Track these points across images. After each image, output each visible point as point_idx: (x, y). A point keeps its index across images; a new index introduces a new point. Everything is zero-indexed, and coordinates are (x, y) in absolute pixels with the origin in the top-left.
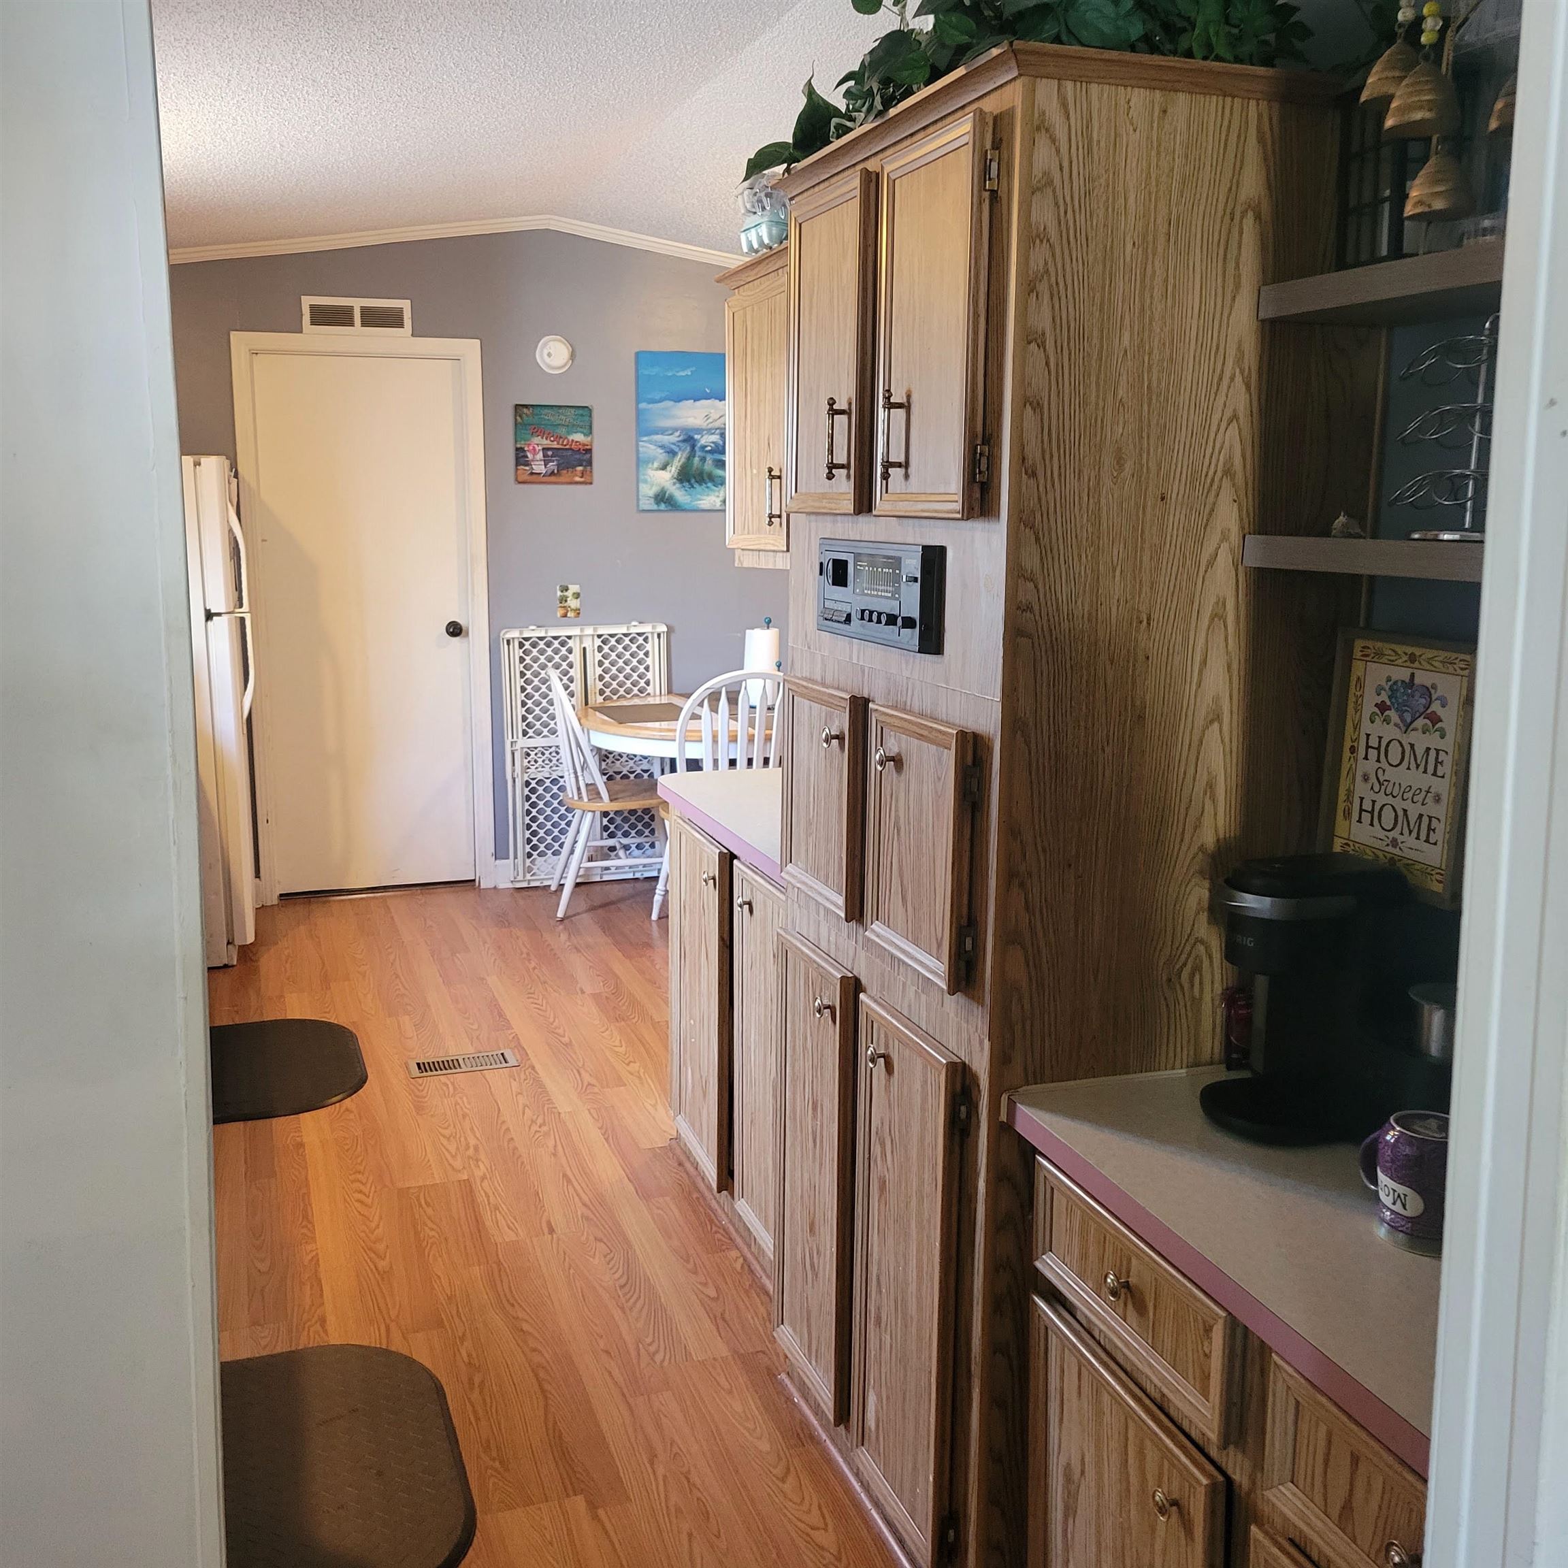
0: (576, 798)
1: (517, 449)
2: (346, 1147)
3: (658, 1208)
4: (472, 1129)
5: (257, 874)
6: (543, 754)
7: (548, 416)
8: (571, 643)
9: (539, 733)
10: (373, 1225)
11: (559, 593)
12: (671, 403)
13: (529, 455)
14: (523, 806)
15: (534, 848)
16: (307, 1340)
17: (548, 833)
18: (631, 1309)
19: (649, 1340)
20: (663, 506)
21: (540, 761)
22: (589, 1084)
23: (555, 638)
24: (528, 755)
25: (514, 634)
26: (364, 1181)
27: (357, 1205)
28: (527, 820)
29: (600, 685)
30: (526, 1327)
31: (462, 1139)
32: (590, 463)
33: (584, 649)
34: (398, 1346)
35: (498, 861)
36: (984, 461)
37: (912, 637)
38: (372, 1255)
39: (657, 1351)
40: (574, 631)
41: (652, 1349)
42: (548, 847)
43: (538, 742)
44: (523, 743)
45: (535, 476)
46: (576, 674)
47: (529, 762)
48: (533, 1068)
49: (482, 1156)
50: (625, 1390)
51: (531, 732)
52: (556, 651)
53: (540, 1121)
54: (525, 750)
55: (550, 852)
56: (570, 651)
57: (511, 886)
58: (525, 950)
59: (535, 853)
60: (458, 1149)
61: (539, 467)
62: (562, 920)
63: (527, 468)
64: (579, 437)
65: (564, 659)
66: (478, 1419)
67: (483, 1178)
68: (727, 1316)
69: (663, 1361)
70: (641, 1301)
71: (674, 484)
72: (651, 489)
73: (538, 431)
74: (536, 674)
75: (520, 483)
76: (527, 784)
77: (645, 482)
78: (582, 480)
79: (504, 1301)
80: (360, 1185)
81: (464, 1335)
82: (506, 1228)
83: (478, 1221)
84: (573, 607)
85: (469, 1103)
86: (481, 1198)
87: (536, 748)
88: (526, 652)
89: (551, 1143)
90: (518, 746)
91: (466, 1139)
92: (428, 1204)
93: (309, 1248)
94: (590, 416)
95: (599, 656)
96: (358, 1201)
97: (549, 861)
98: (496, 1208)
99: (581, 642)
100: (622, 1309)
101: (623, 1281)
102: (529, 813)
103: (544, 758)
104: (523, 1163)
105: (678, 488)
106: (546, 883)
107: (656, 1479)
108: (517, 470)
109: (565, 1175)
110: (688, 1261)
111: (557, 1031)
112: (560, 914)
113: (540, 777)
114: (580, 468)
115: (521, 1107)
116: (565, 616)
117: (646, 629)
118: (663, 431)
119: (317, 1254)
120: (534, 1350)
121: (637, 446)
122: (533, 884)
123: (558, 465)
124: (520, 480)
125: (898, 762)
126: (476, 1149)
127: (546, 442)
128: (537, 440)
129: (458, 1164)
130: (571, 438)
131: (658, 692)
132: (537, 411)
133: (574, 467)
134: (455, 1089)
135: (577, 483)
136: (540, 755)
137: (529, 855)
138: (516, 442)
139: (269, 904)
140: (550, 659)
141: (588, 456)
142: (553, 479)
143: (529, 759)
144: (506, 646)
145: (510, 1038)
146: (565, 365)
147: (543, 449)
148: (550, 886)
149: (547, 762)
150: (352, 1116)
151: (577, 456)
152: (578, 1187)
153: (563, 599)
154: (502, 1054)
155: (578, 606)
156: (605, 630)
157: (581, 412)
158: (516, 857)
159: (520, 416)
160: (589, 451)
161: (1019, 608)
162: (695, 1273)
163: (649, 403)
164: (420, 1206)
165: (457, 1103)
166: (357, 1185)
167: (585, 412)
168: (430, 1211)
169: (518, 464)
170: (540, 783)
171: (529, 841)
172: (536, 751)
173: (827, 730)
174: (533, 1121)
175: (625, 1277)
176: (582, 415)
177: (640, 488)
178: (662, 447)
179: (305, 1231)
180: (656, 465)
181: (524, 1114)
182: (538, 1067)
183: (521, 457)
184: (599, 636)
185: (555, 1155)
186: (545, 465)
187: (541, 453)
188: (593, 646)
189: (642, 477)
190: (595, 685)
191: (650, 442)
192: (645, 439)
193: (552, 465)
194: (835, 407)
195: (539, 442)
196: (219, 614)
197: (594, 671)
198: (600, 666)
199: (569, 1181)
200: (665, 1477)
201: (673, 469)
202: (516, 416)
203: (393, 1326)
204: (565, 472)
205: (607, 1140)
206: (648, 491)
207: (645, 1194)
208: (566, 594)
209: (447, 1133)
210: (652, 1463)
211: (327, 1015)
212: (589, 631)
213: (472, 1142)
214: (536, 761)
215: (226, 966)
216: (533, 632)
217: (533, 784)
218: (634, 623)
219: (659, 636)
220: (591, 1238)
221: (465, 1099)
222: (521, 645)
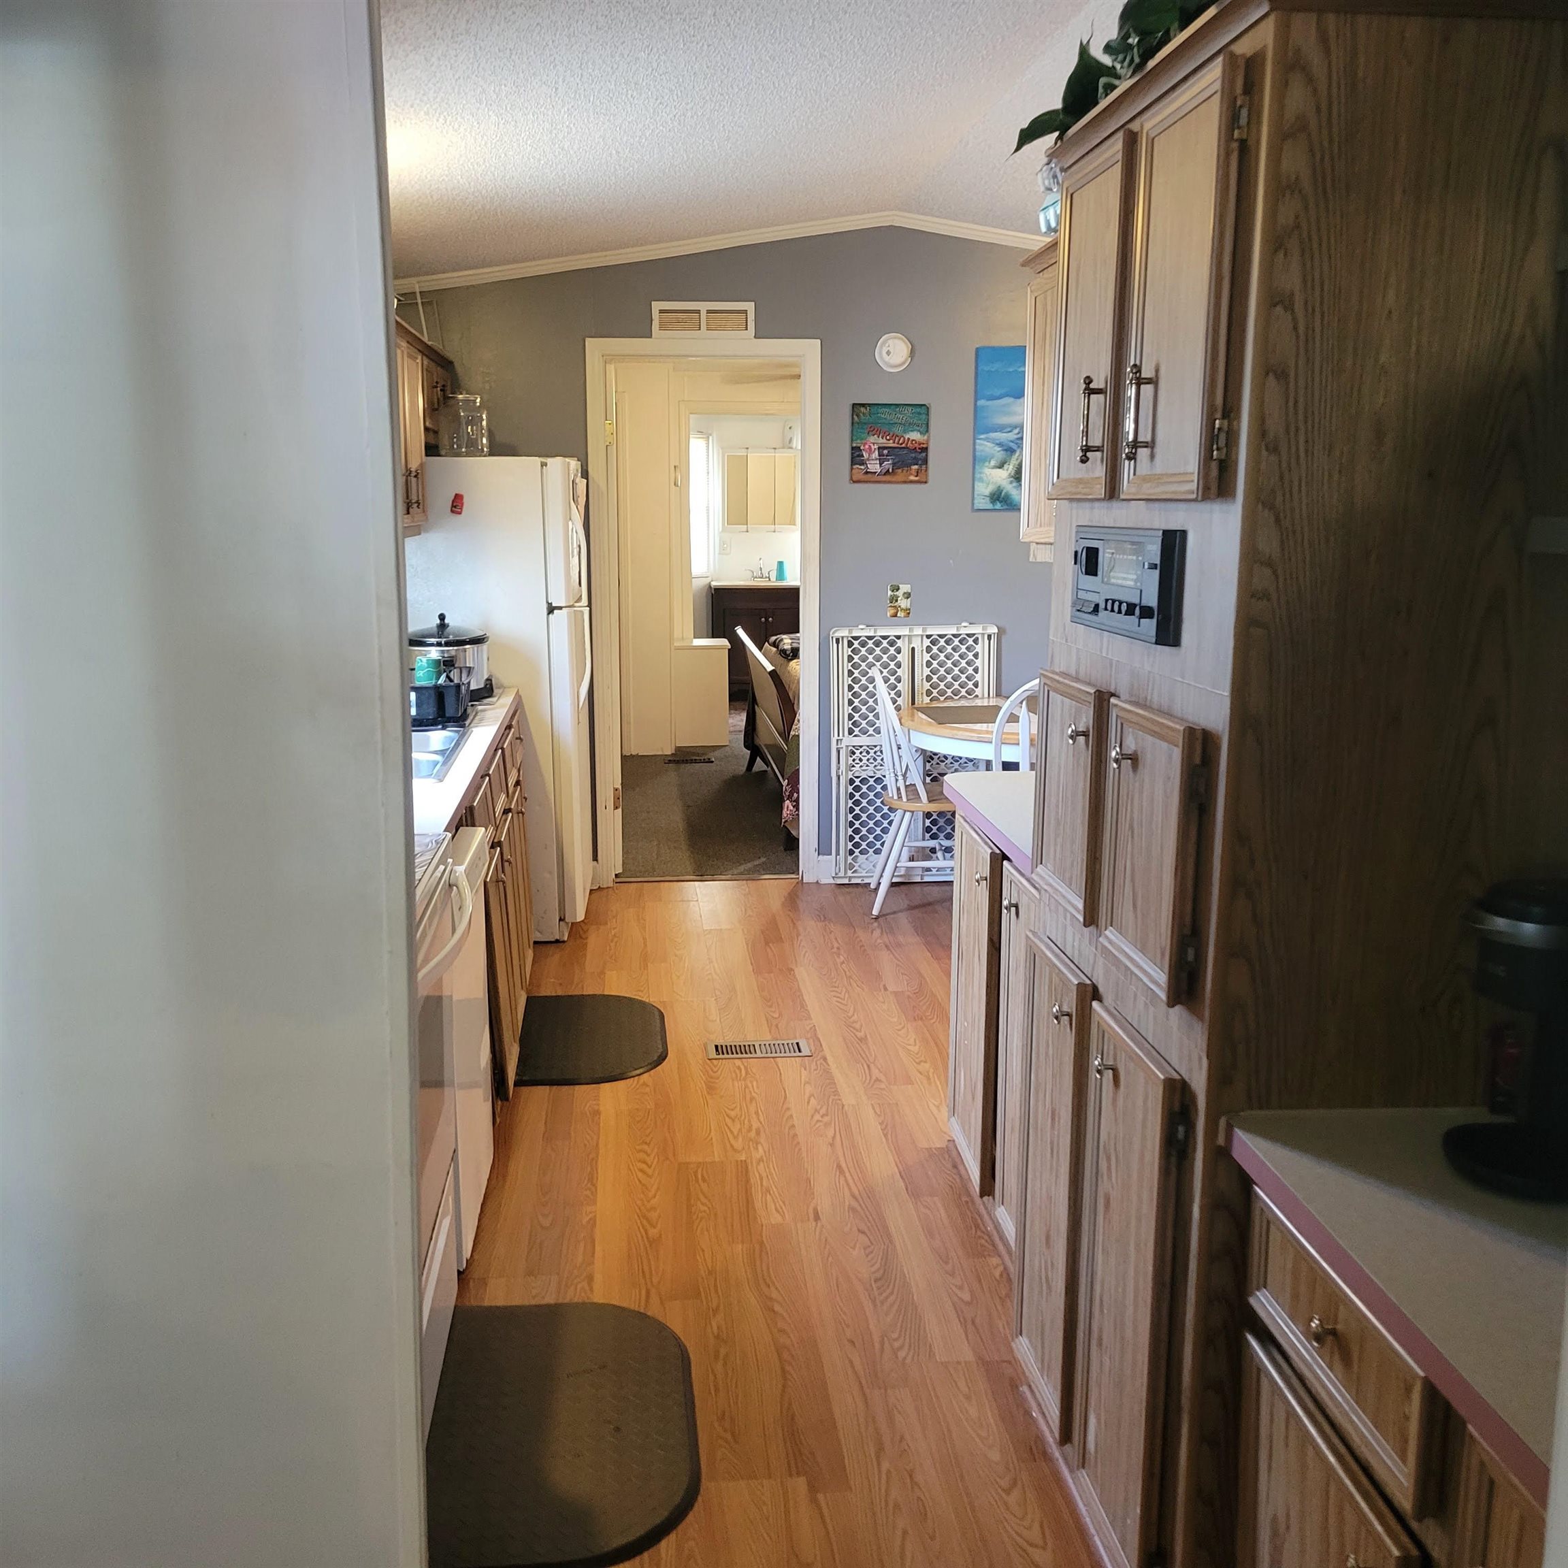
0: (896, 797)
1: (853, 448)
2: (637, 1119)
3: (926, 1207)
4: (757, 1113)
5: (595, 858)
6: (868, 753)
7: (885, 415)
8: (899, 643)
9: (864, 732)
10: (650, 1194)
11: (890, 593)
12: (1011, 400)
13: (866, 455)
14: (847, 803)
15: (857, 845)
16: (572, 1295)
17: (870, 831)
18: (882, 1303)
19: (895, 1335)
20: (998, 506)
21: (865, 759)
22: (877, 1080)
23: (885, 638)
24: (854, 753)
25: (843, 633)
26: (649, 1151)
27: (640, 1174)
28: (850, 817)
29: (927, 686)
30: (777, 1308)
31: (746, 1122)
32: (925, 461)
33: (913, 649)
34: (654, 1311)
35: (820, 856)
36: (1223, 437)
37: (1149, 626)
38: (645, 1222)
39: (901, 1348)
40: (904, 631)
41: (896, 1344)
42: (870, 845)
43: (864, 740)
44: (848, 741)
45: (870, 475)
46: (904, 674)
47: (854, 760)
48: (825, 1059)
49: (762, 1139)
50: (864, 1382)
51: (857, 731)
52: (885, 651)
53: (823, 1111)
54: (850, 748)
55: (871, 851)
56: (899, 651)
57: (832, 881)
58: (836, 945)
59: (857, 851)
60: (740, 1130)
61: (874, 467)
62: (877, 918)
63: (862, 467)
64: (915, 436)
65: (893, 658)
66: (717, 1390)
67: (761, 1160)
68: (978, 1321)
69: (905, 1358)
70: (892, 1298)
71: (1011, 482)
72: (986, 488)
73: (874, 430)
74: (864, 674)
75: (854, 482)
76: (852, 782)
77: (981, 480)
78: (917, 478)
79: (761, 1281)
80: (645, 1156)
81: (718, 1307)
82: (774, 1211)
83: (749, 1202)
84: (903, 606)
85: (758, 1088)
86: (754, 1179)
87: (861, 747)
88: (855, 651)
89: (830, 1133)
90: (843, 745)
91: (749, 1121)
92: (704, 1180)
93: (589, 1209)
94: (928, 415)
95: (927, 657)
96: (641, 1170)
97: (871, 859)
98: (768, 1191)
99: (910, 642)
100: (874, 1301)
101: (878, 1275)
102: (852, 810)
103: (868, 757)
104: (800, 1149)
105: (1015, 487)
106: (866, 881)
107: (880, 1471)
108: (852, 469)
109: (839, 1167)
110: (947, 1263)
111: (854, 1025)
112: (875, 912)
113: (864, 775)
114: (916, 467)
115: (807, 1095)
116: (895, 615)
117: (977, 630)
118: (1001, 428)
119: (595, 1216)
120: (781, 1331)
121: (974, 444)
122: (854, 881)
123: (894, 464)
124: (854, 479)
125: (1134, 759)
126: (758, 1133)
127: (882, 441)
128: (872, 439)
129: (738, 1144)
130: (907, 437)
131: (986, 695)
132: (874, 410)
133: (909, 465)
134: (747, 1073)
135: (912, 482)
136: (864, 754)
137: (851, 852)
138: (852, 440)
139: (605, 886)
140: (878, 659)
141: (924, 454)
142: (887, 478)
143: (854, 757)
144: (835, 645)
145: (808, 1028)
146: (903, 363)
147: (879, 448)
148: (870, 884)
149: (871, 761)
150: (648, 1089)
151: (913, 455)
152: (851, 1181)
153: (894, 599)
154: (797, 1044)
155: (909, 607)
156: (935, 631)
157: (918, 410)
158: (838, 853)
159: (857, 416)
160: (925, 450)
161: (1253, 596)
162: (952, 1274)
163: (988, 400)
164: (697, 1181)
165: (746, 1087)
166: (642, 1155)
167: (923, 410)
168: (704, 1186)
169: (853, 462)
170: (864, 781)
171: (851, 838)
172: (861, 750)
173: (1073, 727)
174: (816, 1110)
175: (882, 1272)
176: (919, 414)
177: (976, 487)
178: (1000, 444)
179: (588, 1192)
180: (993, 463)
181: (808, 1103)
182: (830, 1059)
183: (856, 456)
184: (928, 637)
185: (832, 1145)
186: (881, 464)
187: (877, 452)
188: (922, 646)
189: (977, 476)
190: (922, 686)
191: (987, 439)
192: (982, 436)
193: (888, 464)
194: (1092, 386)
195: (875, 441)
196: (560, 608)
197: (922, 672)
198: (928, 666)
199: (842, 1172)
200: (889, 1472)
201: (1011, 467)
202: (853, 415)
203: (653, 1291)
204: (900, 471)
205: (885, 1135)
206: (984, 489)
207: (914, 1192)
208: (897, 593)
209: (732, 1114)
210: (878, 1457)
211: (640, 994)
212: (918, 631)
213: (755, 1125)
214: (861, 760)
215: (557, 941)
216: (862, 632)
217: (857, 782)
218: (964, 624)
219: (989, 637)
220: (855, 1229)
221: (755, 1083)
222: (850, 644)
